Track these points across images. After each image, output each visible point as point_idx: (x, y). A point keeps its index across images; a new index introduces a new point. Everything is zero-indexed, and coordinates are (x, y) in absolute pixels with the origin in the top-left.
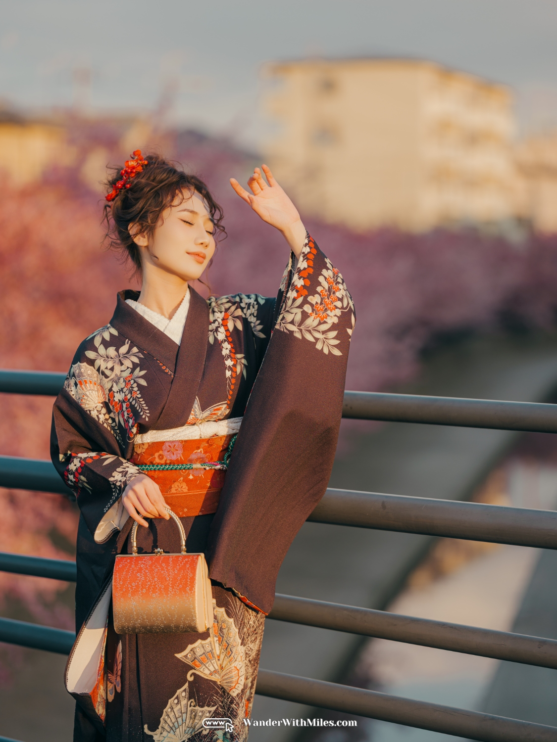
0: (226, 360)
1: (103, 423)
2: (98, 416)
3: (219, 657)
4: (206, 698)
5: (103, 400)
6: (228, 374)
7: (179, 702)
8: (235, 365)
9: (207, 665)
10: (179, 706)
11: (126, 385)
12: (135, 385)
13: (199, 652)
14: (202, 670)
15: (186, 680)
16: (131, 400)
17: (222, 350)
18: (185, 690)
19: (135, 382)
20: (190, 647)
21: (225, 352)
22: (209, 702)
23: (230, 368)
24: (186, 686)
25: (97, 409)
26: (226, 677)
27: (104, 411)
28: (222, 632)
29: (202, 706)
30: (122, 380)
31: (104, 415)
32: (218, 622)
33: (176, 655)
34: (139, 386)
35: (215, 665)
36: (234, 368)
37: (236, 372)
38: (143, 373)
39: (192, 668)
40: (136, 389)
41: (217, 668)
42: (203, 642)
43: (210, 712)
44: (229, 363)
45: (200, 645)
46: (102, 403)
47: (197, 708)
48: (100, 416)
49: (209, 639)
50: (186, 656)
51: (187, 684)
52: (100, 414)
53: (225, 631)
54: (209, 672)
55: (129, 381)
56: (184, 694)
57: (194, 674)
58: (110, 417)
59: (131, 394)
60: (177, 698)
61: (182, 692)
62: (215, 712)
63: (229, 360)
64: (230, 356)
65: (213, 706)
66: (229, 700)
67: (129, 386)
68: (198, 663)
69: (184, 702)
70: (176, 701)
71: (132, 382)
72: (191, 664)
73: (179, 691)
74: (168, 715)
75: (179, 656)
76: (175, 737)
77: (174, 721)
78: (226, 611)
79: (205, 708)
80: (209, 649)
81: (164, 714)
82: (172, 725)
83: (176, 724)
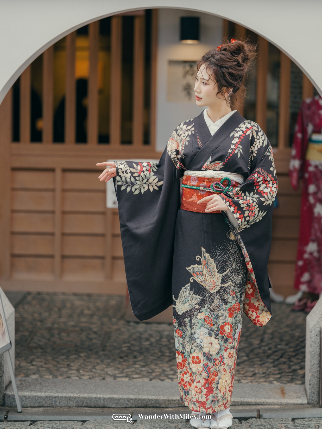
0: (232, 145)
1: (172, 158)
2: (171, 155)
3: (205, 275)
4: (198, 292)
5: (176, 149)
6: (230, 151)
8: (235, 149)
9: (199, 277)
10: (186, 293)
13: (196, 270)
14: (196, 278)
15: (190, 281)
17: (232, 141)
18: (189, 286)
20: (192, 266)
21: (233, 142)
22: (199, 294)
23: (232, 149)
24: (189, 284)
25: (172, 151)
26: (208, 284)
27: (175, 153)
28: (208, 264)
29: (196, 295)
30: (182, 141)
31: (174, 155)
32: (206, 260)
33: (186, 268)
34: (185, 144)
35: (203, 278)
36: (234, 150)
37: (234, 152)
39: (192, 276)
40: (184, 146)
41: (204, 280)
42: (198, 266)
43: (199, 298)
44: (233, 147)
45: (197, 267)
46: (175, 150)
47: (194, 295)
48: (172, 155)
49: (201, 266)
50: (190, 270)
51: (190, 283)
52: (172, 154)
53: (209, 264)
54: (200, 280)
56: (188, 288)
57: (193, 279)
58: (176, 157)
59: (182, 147)
60: (186, 288)
61: (188, 286)
62: (202, 299)
63: (234, 146)
64: (235, 144)
65: (201, 296)
66: (210, 294)
68: (195, 274)
69: (188, 291)
70: (185, 290)
72: (192, 274)
73: (187, 285)
74: (182, 295)
75: (188, 269)
76: (184, 307)
77: (184, 299)
78: (210, 255)
79: (197, 296)
80: (201, 270)
81: (180, 293)
82: (183, 301)
83: (185, 301)
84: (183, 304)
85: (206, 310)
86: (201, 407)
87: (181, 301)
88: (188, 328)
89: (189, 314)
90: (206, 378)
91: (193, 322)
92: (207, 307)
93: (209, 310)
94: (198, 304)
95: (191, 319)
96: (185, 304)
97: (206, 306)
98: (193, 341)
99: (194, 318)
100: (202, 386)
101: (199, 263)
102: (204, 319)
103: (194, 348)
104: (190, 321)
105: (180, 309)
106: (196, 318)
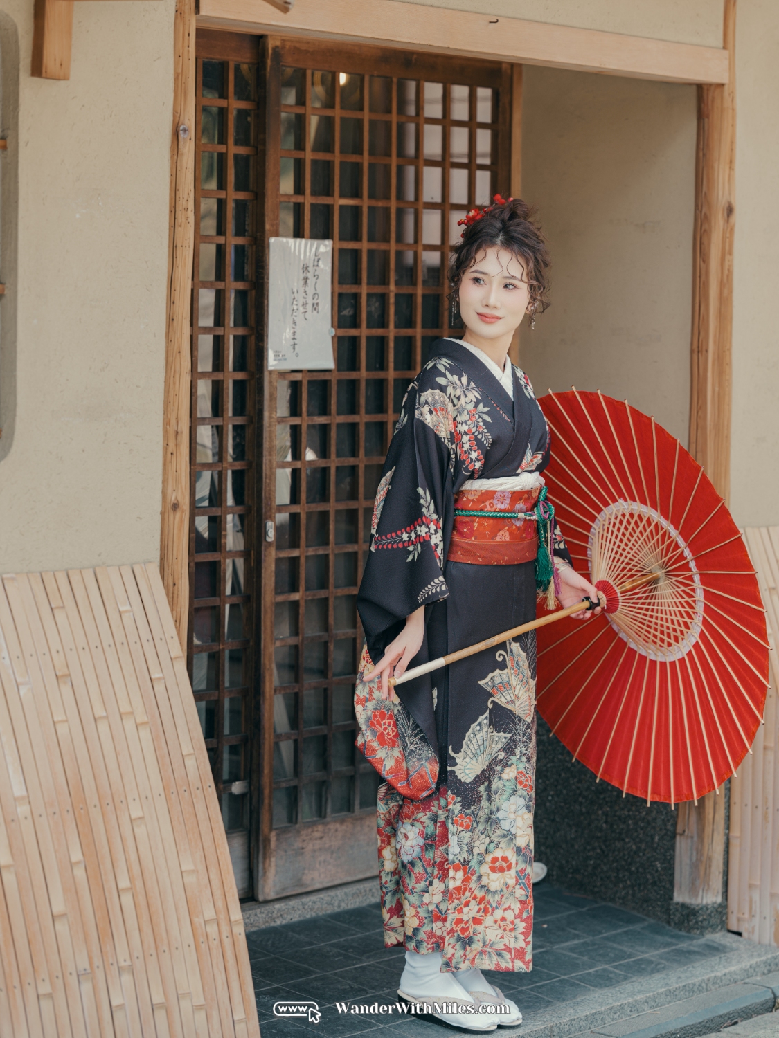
3: (515, 688)
4: (503, 724)
7: (481, 730)
9: (504, 694)
10: (481, 734)
11: (471, 418)
12: (480, 420)
13: (497, 680)
14: (498, 697)
15: (486, 708)
16: (476, 434)
18: (486, 718)
19: (480, 417)
20: (490, 675)
22: (505, 728)
24: (487, 714)
26: (522, 706)
28: (518, 665)
29: (499, 732)
30: (466, 412)
32: (514, 656)
33: (479, 682)
34: (484, 421)
35: (512, 695)
38: (486, 409)
39: (492, 696)
40: (481, 424)
41: (513, 698)
42: (501, 672)
43: (505, 738)
45: (498, 675)
47: (495, 733)
49: (506, 671)
50: (487, 684)
51: (488, 711)
53: (520, 664)
54: (505, 701)
55: (474, 415)
56: (485, 721)
57: (493, 701)
59: (477, 427)
60: (479, 724)
61: (483, 719)
62: (511, 738)
65: (509, 733)
66: (525, 726)
67: (474, 420)
68: (496, 690)
69: (485, 729)
70: (478, 728)
71: (477, 416)
72: (491, 691)
73: (481, 718)
74: (470, 741)
75: (481, 683)
76: (477, 764)
77: (476, 748)
78: (521, 646)
79: (502, 734)
80: (506, 679)
81: (467, 737)
82: (474, 752)
83: (478, 751)
84: (474, 758)
85: (519, 759)
86: (516, 961)
87: (469, 752)
88: (484, 803)
89: (486, 776)
90: (524, 898)
91: (494, 787)
92: (521, 752)
93: (524, 759)
94: (503, 751)
95: (490, 783)
96: (480, 758)
97: (518, 751)
98: (494, 827)
99: (496, 779)
100: (516, 917)
101: (503, 666)
102: (516, 778)
103: (497, 840)
104: (488, 789)
105: (467, 771)
106: (500, 778)
